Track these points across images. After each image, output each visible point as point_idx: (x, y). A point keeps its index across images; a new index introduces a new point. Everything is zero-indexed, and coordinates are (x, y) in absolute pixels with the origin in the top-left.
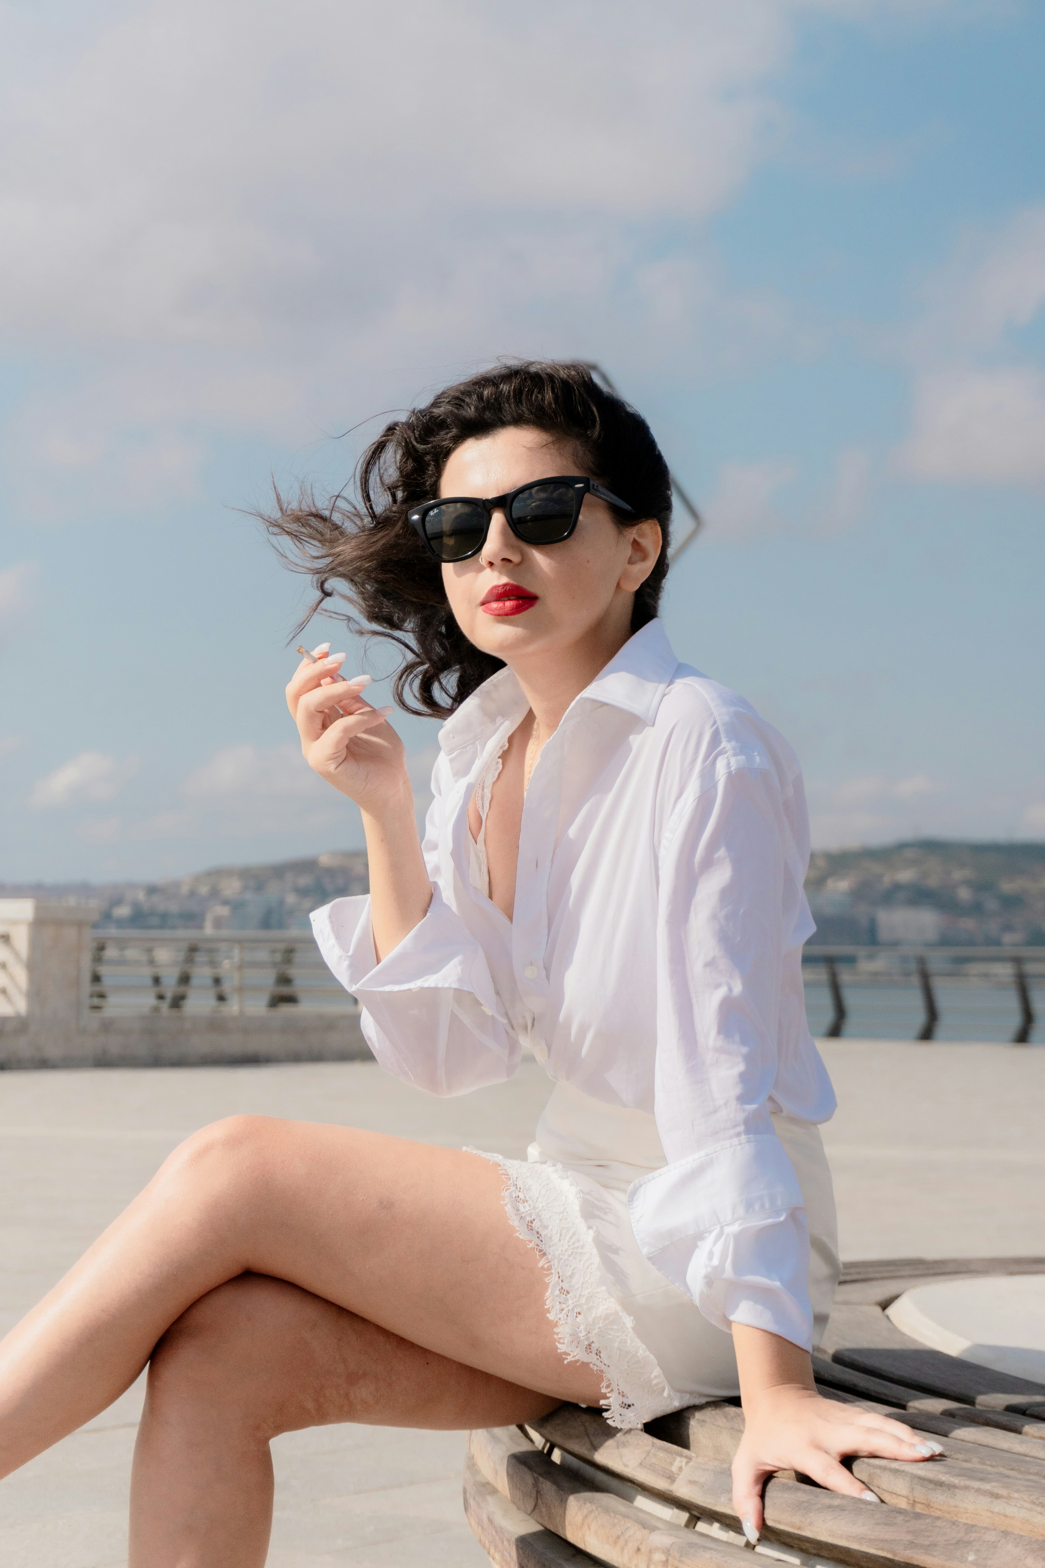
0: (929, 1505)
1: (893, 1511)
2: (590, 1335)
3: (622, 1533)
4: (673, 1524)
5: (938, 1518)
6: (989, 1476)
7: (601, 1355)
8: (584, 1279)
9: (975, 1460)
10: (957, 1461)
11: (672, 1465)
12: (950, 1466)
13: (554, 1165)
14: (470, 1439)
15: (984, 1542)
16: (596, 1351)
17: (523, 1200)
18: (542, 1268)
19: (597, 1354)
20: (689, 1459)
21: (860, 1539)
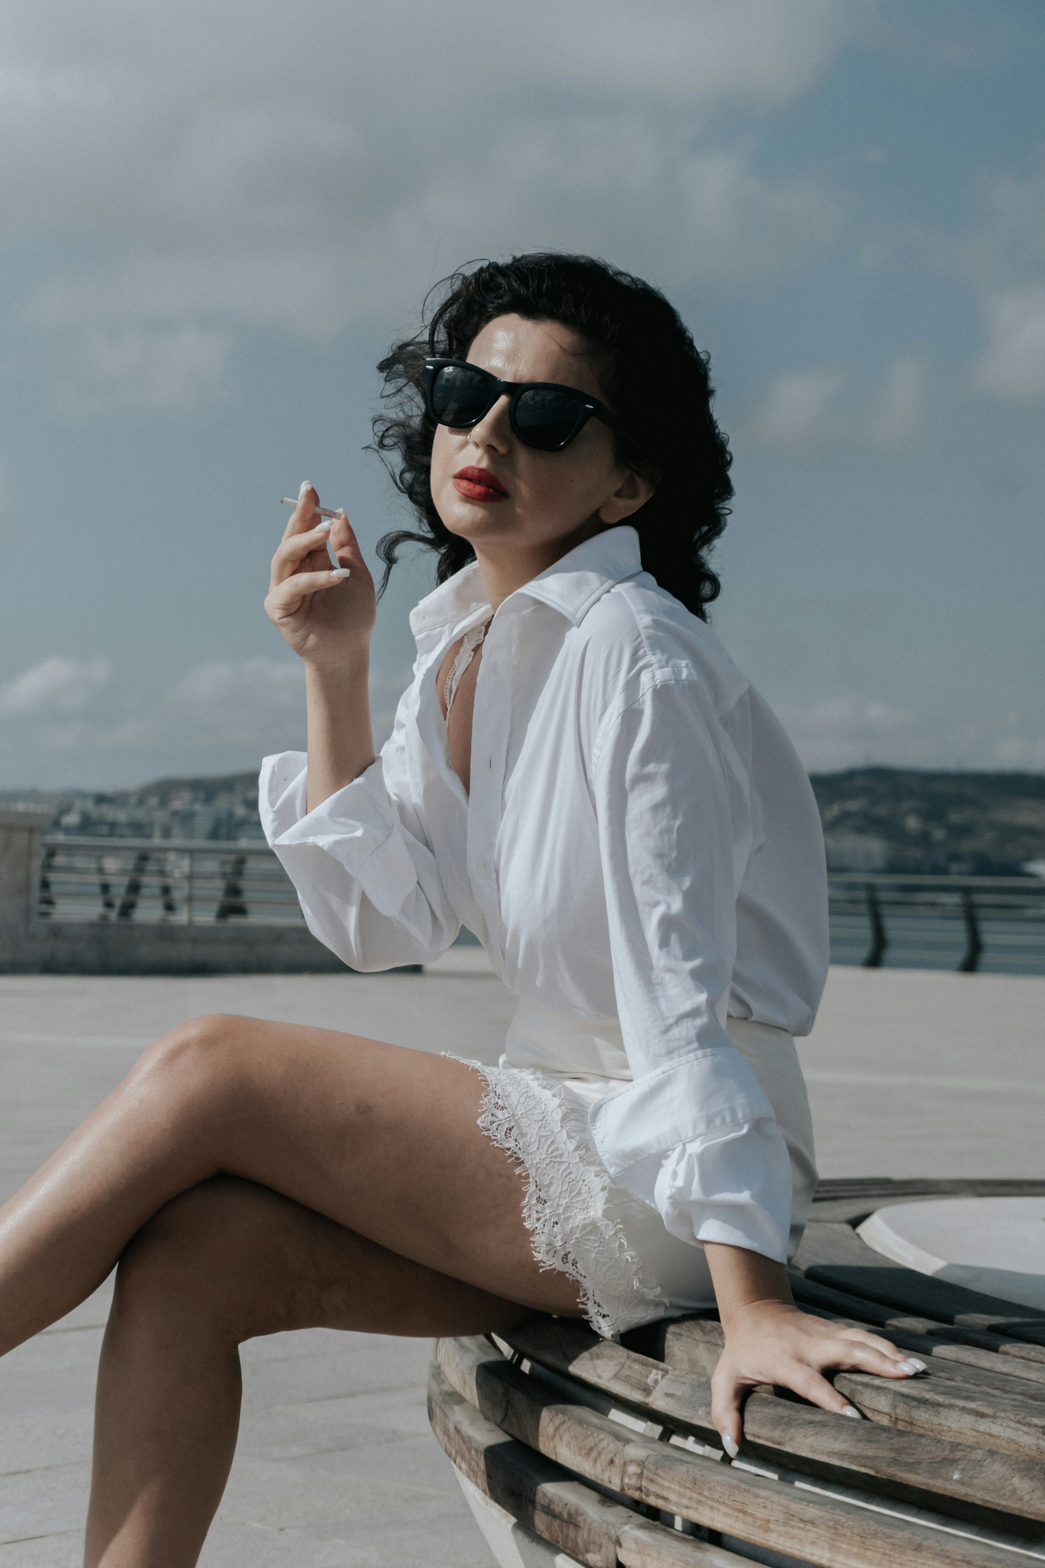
0: (912, 1422)
1: (876, 1428)
2: (566, 1245)
3: (596, 1445)
4: (648, 1437)
5: (922, 1436)
6: (973, 1395)
7: (578, 1266)
8: (562, 1188)
9: (958, 1378)
10: (940, 1379)
11: (647, 1377)
12: (934, 1384)
13: (534, 1073)
14: (436, 1348)
15: (970, 1460)
16: (572, 1262)
17: (502, 1107)
18: (520, 1175)
19: (573, 1265)
20: (666, 1372)
21: (842, 1455)
